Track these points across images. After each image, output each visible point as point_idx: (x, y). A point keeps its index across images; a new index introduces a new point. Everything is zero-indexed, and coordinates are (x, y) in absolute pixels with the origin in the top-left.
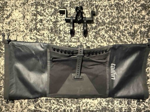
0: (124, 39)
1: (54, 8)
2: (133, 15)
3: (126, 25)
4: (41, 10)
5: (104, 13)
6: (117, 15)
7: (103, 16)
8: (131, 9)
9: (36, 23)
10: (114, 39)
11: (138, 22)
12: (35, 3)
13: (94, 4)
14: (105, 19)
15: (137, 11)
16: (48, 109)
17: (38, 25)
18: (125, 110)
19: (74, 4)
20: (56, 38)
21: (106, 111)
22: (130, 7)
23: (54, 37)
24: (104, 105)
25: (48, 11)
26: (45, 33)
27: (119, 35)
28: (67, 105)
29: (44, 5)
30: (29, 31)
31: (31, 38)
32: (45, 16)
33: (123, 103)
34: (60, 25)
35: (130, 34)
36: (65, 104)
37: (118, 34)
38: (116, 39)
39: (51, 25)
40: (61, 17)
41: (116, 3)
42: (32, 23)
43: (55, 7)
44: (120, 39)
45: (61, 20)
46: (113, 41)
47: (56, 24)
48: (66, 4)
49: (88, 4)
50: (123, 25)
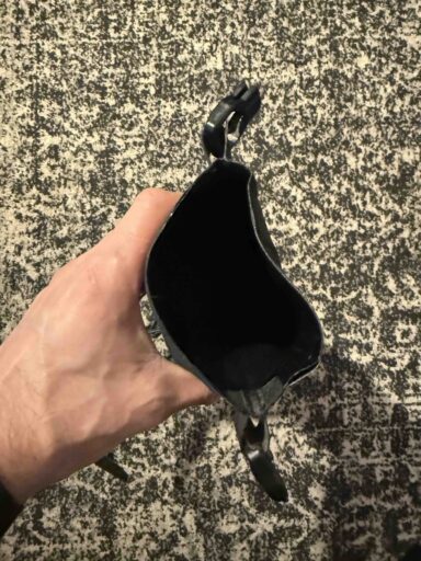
0: (365, 203)
1: (99, 103)
2: (391, 112)
3: (369, 149)
4: (53, 114)
5: (285, 112)
6: (334, 117)
7: (279, 124)
8: (385, 90)
9: (37, 161)
10: (326, 205)
11: (414, 136)
12: (29, 91)
13: (244, 80)
14: (288, 134)
15: (407, 98)
16: (91, 478)
17: (44, 168)
18: (386, 474)
19: (172, 83)
20: (110, 210)
21: (312, 481)
22: (380, 83)
23: (103, 210)
24: (304, 460)
25: (79, 113)
26: (70, 197)
27: (343, 191)
28: (161, 460)
29: (62, 94)
30: (13, 192)
31: (19, 217)
32: (68, 134)
33: (374, 449)
34: (124, 165)
35: (384, 185)
36: (155, 461)
37: (340, 185)
38: (333, 205)
39: (91, 167)
40: (127, 133)
41: (325, 71)
42: (22, 161)
43: (103, 98)
44: (350, 203)
45: (127, 145)
46: (323, 213)
47: (110, 162)
48: (141, 88)
49: (222, 83)
50: (359, 151)
